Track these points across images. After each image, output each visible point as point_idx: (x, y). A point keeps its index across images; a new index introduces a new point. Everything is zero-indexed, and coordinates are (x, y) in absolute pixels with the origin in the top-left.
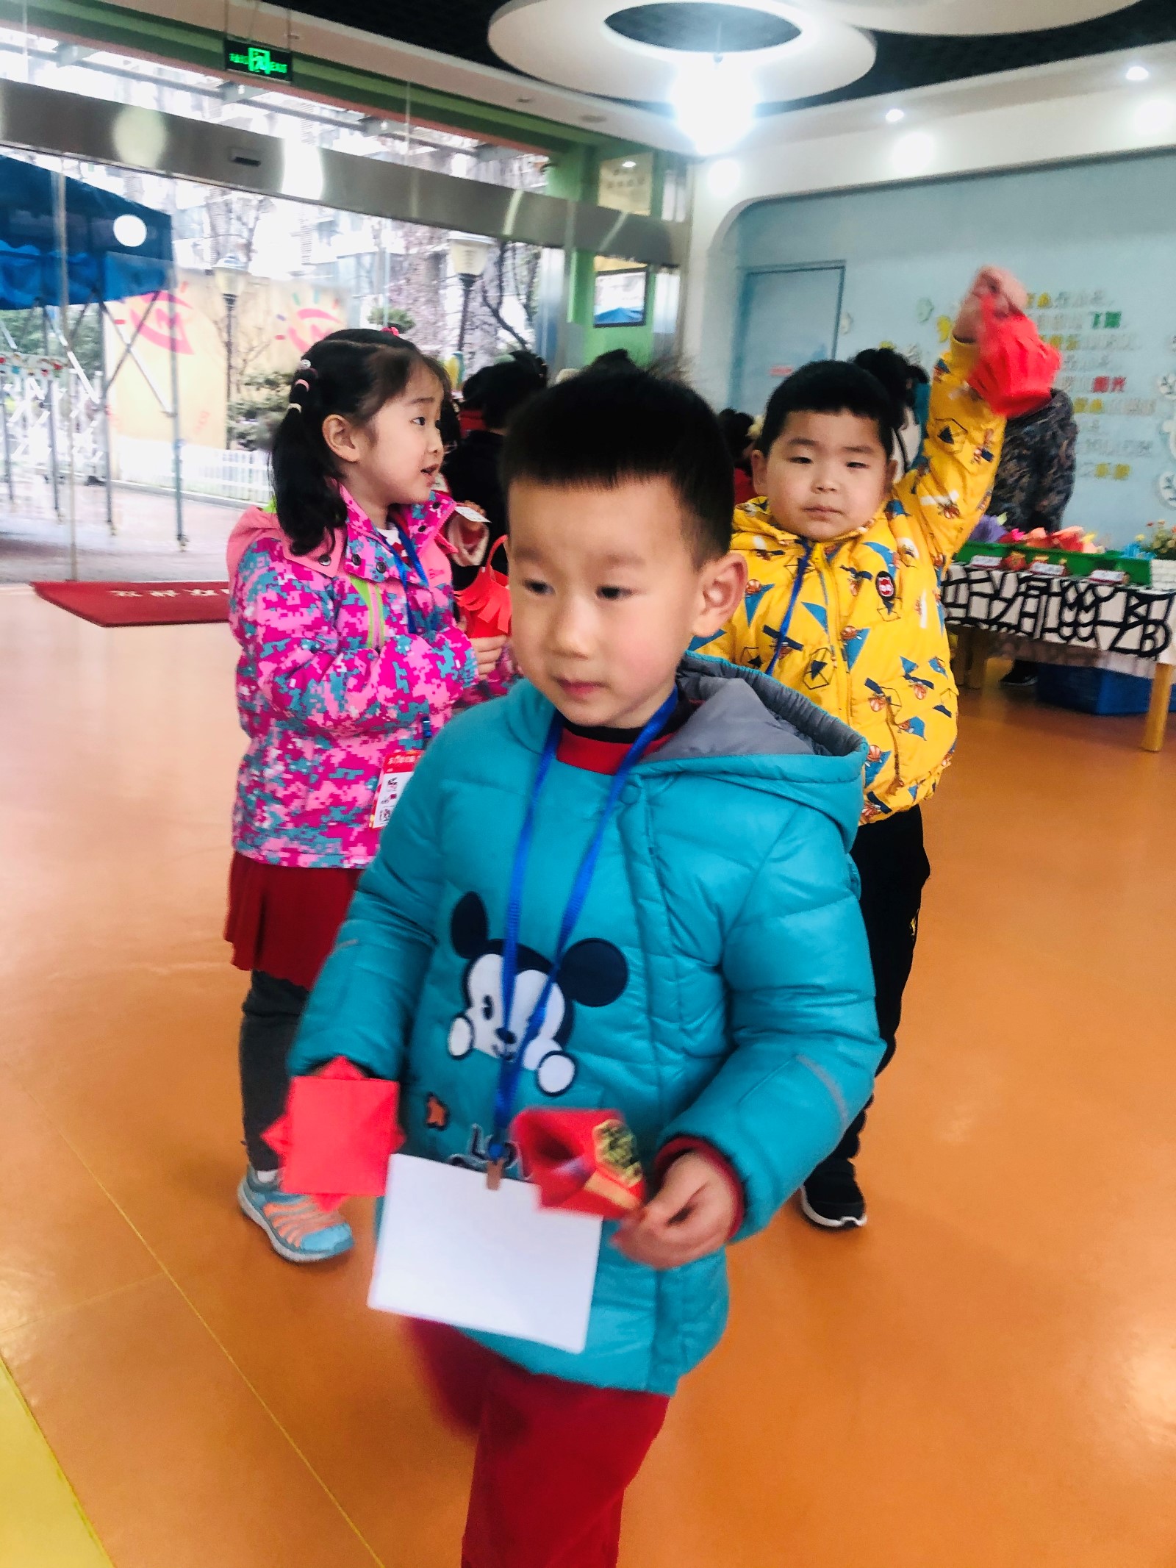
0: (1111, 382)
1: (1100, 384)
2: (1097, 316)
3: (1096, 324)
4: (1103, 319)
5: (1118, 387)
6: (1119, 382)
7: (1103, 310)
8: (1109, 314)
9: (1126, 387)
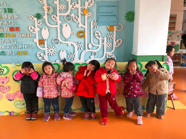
0: (15, 29)
1: (12, 29)
2: (5, 9)
3: (5, 12)
4: (7, 10)
5: (18, 30)
6: (18, 29)
7: (6, 8)
8: (8, 9)
9: (20, 30)
